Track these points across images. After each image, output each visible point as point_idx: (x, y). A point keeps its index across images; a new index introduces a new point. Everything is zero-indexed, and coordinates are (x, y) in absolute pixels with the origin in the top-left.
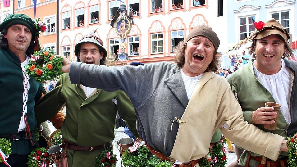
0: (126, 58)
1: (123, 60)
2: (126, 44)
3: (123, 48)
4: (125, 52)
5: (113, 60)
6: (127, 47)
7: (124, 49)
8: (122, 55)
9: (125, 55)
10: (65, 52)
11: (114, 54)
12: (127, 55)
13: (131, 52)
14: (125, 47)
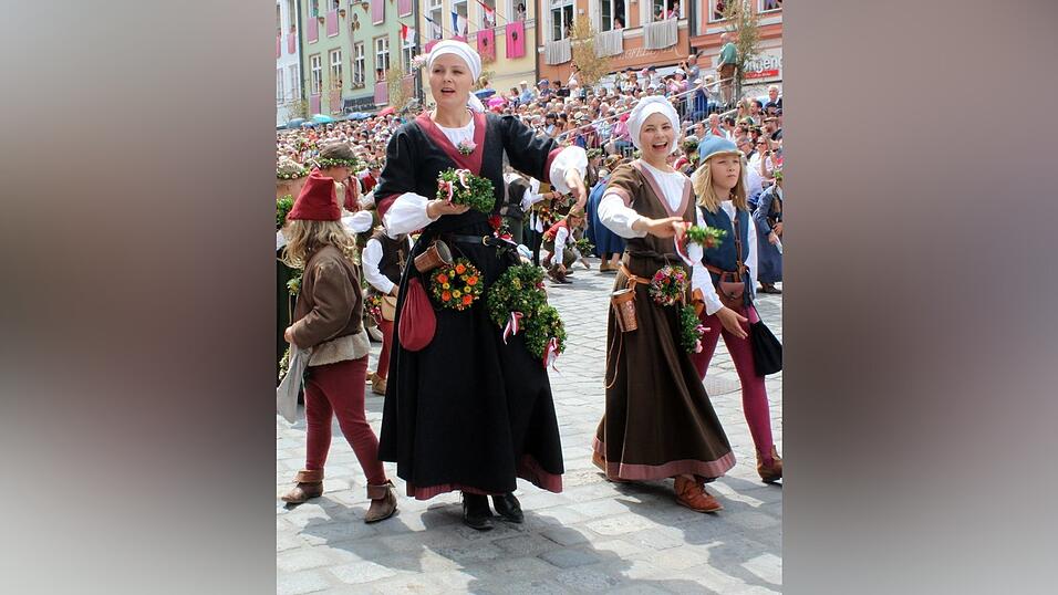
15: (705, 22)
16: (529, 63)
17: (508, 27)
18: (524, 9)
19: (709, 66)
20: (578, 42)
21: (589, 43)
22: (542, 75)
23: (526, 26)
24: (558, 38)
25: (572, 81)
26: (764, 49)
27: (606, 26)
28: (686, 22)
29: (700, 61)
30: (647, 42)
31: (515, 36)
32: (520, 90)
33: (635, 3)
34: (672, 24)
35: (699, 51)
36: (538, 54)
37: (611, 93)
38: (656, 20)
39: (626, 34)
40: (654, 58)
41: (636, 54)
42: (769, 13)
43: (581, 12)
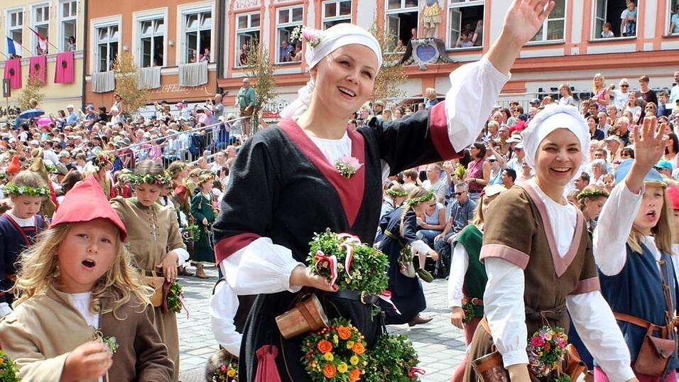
0: (437, 54)
1: (427, 63)
2: (440, 9)
3: (429, 24)
4: (436, 37)
5: (396, 62)
6: (444, 21)
7: (432, 26)
8: (425, 48)
9: (435, 46)
10: (244, 30)
11: (399, 41)
12: (441, 44)
13: (455, 35)
14: (436, 20)
15: (231, 67)
16: (77, 89)
17: (59, 56)
18: (74, 41)
19: (232, 104)
20: (121, 75)
21: (130, 77)
22: (88, 101)
23: (76, 57)
24: (104, 70)
25: (115, 108)
26: (276, 94)
27: (146, 63)
28: (215, 66)
29: (225, 100)
30: (181, 81)
31: (65, 65)
32: (67, 112)
33: (172, 46)
34: (203, 67)
35: (225, 92)
36: (85, 82)
37: (147, 122)
38: (190, 62)
39: (164, 71)
40: (187, 93)
41: (171, 89)
42: (283, 65)
43: (125, 48)
